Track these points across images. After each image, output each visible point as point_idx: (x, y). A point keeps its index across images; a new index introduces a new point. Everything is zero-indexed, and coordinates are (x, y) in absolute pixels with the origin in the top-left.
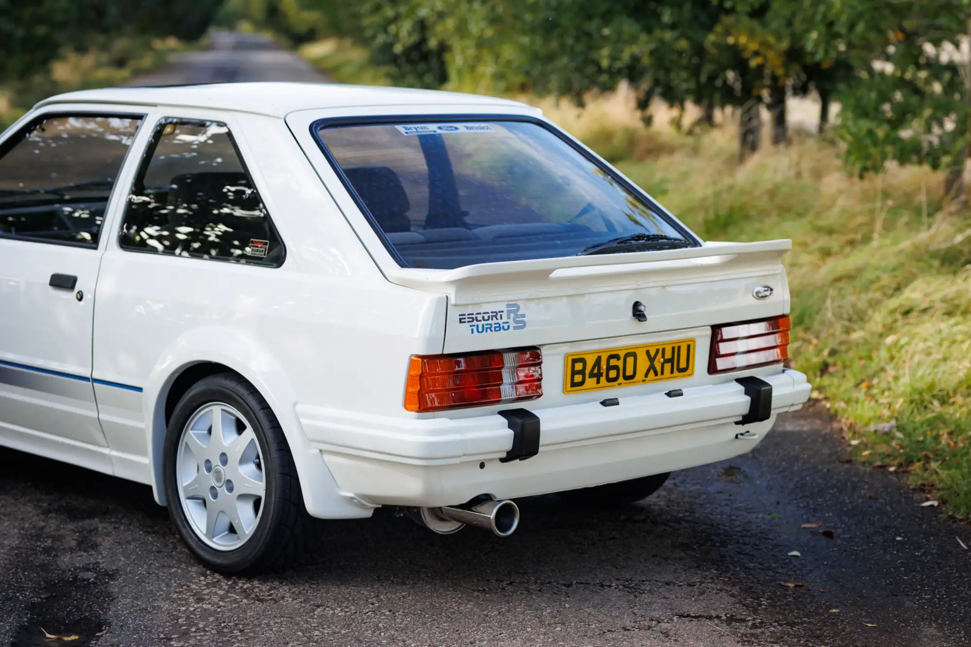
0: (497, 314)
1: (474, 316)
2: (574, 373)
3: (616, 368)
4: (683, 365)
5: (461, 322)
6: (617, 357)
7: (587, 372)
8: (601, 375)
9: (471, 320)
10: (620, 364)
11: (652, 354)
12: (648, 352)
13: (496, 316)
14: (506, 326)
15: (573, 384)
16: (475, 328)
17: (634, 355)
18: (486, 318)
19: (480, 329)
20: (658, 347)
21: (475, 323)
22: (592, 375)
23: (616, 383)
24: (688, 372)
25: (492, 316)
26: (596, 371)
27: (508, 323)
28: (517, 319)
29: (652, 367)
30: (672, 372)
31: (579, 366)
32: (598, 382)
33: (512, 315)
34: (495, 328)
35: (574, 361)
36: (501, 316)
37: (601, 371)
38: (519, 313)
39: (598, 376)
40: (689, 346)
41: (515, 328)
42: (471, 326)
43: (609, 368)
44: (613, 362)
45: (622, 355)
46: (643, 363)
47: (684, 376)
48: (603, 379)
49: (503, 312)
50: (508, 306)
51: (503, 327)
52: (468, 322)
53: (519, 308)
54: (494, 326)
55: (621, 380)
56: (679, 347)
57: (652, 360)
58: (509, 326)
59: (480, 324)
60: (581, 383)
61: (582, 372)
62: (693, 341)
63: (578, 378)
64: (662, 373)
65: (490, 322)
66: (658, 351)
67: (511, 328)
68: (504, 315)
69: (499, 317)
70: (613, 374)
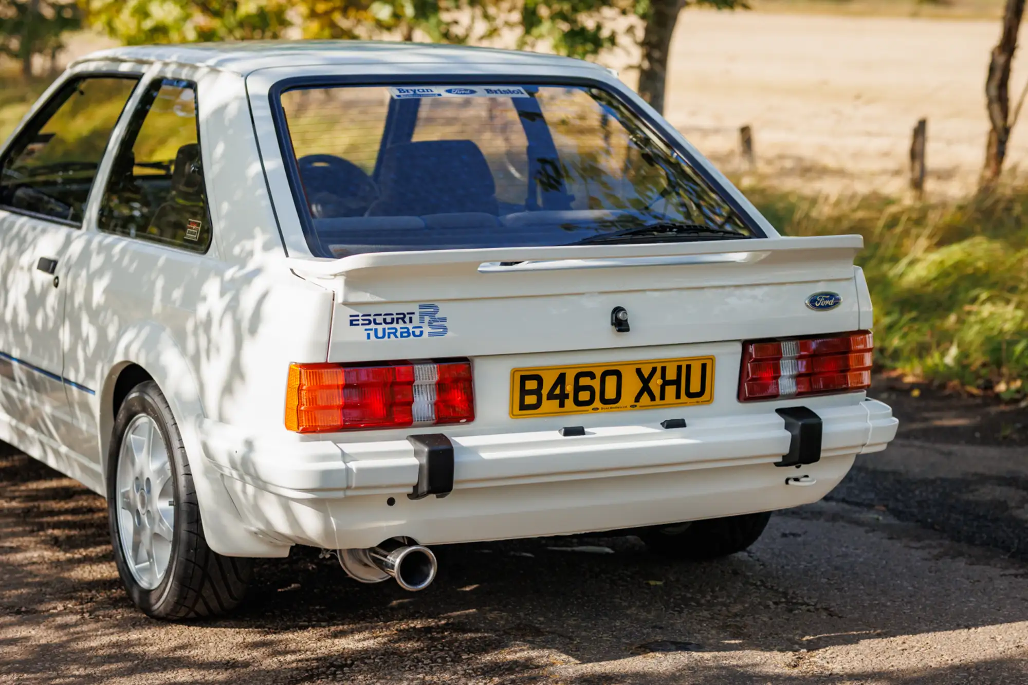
0: (405, 316)
1: (371, 318)
2: (524, 392)
3: (590, 388)
4: (695, 387)
5: (351, 324)
6: (592, 375)
7: (545, 392)
8: (567, 396)
9: (367, 322)
10: (596, 384)
11: (646, 374)
12: (639, 371)
13: (403, 319)
14: (417, 332)
15: (523, 407)
16: (372, 333)
17: (618, 374)
18: (389, 319)
19: (380, 334)
20: (654, 365)
21: (373, 326)
22: (551, 396)
23: (590, 408)
24: (705, 397)
25: (398, 319)
26: (557, 391)
27: (421, 327)
28: (434, 324)
29: (646, 389)
30: (678, 396)
31: (531, 385)
32: (562, 405)
33: (427, 319)
34: (402, 333)
35: (524, 379)
36: (411, 319)
37: (566, 392)
38: (437, 316)
39: (563, 397)
40: (704, 366)
41: (430, 334)
42: (366, 330)
43: (578, 389)
44: (584, 381)
45: (598, 374)
46: (632, 385)
47: (697, 402)
48: (569, 402)
49: (413, 313)
50: (421, 307)
51: (414, 332)
52: (362, 324)
53: (437, 310)
54: (399, 330)
55: (597, 403)
56: (689, 367)
57: (646, 381)
58: (422, 332)
59: (380, 328)
60: (537, 406)
61: (538, 392)
62: (712, 359)
63: (531, 400)
64: (662, 397)
65: (394, 325)
66: (654, 370)
67: (425, 335)
68: (416, 318)
69: (407, 319)
70: (584, 396)
